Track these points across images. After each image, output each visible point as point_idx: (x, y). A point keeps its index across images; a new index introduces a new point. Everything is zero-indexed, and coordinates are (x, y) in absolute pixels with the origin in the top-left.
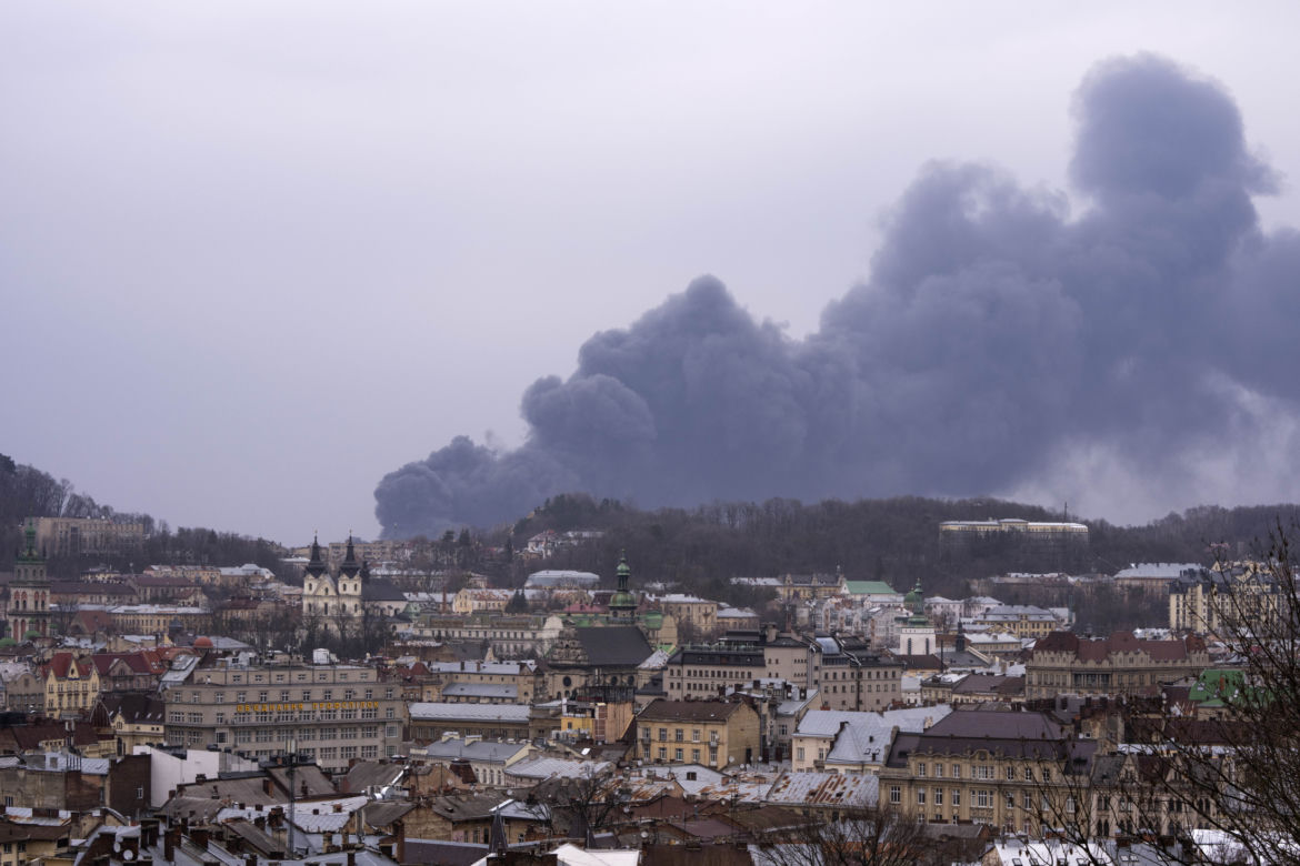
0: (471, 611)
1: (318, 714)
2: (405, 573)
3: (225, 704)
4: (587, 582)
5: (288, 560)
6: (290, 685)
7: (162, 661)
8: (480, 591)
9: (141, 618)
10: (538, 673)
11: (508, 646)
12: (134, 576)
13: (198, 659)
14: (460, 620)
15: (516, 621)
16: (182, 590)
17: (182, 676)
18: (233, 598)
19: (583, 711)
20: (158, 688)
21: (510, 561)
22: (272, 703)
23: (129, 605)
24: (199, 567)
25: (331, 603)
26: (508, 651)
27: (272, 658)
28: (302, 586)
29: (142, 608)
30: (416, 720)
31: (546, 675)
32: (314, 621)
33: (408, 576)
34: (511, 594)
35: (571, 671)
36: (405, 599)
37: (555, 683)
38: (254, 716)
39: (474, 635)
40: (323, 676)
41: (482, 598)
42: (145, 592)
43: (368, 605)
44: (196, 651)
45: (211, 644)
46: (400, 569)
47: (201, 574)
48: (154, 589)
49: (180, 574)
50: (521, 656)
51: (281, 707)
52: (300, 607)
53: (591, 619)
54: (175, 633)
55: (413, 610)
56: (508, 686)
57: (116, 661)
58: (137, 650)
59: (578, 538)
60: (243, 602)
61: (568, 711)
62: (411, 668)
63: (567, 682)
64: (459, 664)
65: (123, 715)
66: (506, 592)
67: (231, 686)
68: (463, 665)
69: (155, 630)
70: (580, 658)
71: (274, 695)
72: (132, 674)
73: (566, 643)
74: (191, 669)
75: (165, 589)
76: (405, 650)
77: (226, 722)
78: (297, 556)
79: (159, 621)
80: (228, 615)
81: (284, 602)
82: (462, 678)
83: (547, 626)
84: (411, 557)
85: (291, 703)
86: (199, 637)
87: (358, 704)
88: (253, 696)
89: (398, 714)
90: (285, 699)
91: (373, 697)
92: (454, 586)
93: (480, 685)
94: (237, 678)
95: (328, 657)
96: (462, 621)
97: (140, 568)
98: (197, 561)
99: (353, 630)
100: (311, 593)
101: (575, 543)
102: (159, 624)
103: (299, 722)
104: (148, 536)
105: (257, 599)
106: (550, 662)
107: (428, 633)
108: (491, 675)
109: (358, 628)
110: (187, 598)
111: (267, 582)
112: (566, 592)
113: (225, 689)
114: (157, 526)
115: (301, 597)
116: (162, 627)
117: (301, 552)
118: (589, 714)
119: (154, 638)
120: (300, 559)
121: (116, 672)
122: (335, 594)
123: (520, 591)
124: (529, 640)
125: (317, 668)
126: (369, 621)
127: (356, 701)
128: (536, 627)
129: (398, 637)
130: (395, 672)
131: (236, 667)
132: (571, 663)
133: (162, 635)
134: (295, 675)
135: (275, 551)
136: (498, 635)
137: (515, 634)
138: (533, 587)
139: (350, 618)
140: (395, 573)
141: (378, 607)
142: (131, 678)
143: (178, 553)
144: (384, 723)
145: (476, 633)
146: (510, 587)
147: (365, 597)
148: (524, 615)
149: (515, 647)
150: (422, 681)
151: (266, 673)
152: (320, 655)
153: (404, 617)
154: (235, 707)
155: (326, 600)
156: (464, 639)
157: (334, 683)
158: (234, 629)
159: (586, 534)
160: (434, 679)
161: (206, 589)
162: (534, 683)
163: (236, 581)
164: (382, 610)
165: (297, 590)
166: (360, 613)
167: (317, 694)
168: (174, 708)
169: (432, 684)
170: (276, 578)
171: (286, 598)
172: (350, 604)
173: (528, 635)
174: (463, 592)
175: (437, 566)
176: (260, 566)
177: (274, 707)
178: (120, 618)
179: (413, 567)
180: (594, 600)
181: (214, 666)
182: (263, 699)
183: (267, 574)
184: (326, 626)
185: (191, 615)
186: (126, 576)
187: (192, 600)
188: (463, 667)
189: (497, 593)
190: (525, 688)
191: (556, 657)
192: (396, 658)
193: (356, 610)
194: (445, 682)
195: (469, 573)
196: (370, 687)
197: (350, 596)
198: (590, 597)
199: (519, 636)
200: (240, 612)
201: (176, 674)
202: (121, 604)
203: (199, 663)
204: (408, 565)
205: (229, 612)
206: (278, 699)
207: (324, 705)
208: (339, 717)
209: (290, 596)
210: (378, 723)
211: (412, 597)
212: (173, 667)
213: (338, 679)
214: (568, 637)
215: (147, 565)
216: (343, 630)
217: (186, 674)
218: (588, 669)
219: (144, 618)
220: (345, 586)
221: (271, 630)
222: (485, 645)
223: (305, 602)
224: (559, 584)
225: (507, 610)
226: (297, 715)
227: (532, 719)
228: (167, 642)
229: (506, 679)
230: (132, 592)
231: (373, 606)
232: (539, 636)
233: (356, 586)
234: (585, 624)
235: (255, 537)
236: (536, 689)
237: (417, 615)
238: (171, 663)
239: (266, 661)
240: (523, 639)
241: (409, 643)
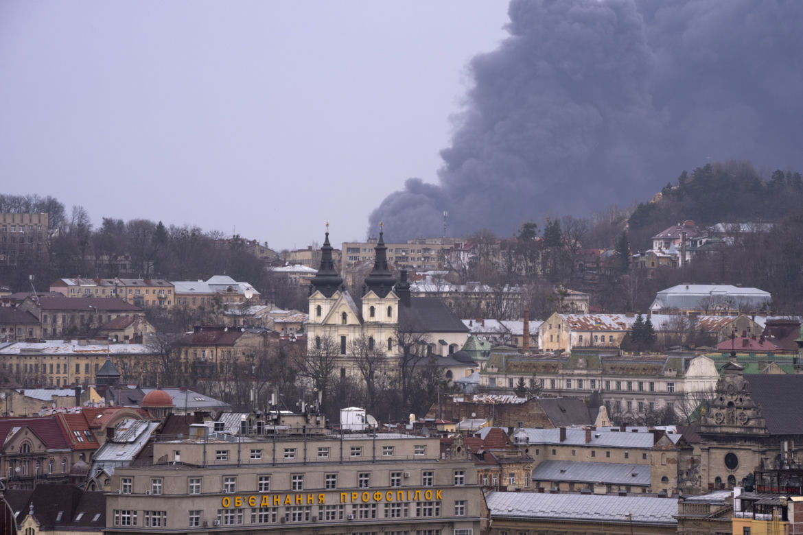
0: (568, 350)
1: (349, 510)
2: (463, 288)
3: (203, 496)
4: (754, 303)
5: (279, 269)
6: (305, 464)
7: (91, 429)
8: (581, 317)
9: (48, 362)
10: (684, 446)
11: (629, 404)
12: (35, 296)
13: (155, 426)
14: (554, 363)
15: (643, 364)
16: (114, 316)
17: (129, 453)
18: (197, 329)
19: (768, 509)
20: (89, 472)
21: (625, 269)
22: (277, 493)
23: (28, 341)
24: (140, 281)
25: (352, 336)
26: (629, 411)
27: (276, 422)
28: (306, 311)
29: (50, 346)
30: (498, 519)
31: (697, 450)
32: (326, 363)
33: (466, 293)
34: (630, 321)
35: (738, 444)
36: (466, 331)
37: (712, 463)
38: (248, 514)
39: (574, 385)
40: (356, 450)
41: (584, 328)
42: (54, 321)
43: (408, 339)
44: (147, 412)
45: (169, 401)
46: (453, 283)
47: (143, 291)
48: (68, 316)
49: (109, 292)
50: (651, 419)
51: (291, 500)
52: (303, 342)
53: (761, 363)
54: (106, 384)
55: (478, 347)
56: (635, 466)
57: (16, 430)
58: (50, 412)
59: (734, 233)
60: (213, 336)
61: (743, 510)
62: (483, 437)
63: (731, 462)
64: (558, 431)
65: (35, 516)
66: (622, 318)
67: (213, 467)
68: (563, 432)
69: (71, 380)
70: (751, 423)
71: (280, 481)
72: (43, 449)
73: (728, 399)
74: (144, 441)
75: (87, 316)
76: (469, 409)
77: (205, 524)
78: (293, 263)
79: (78, 366)
80: (188, 355)
81: (276, 335)
82: (562, 454)
83: (691, 372)
84: (470, 264)
85: (307, 492)
86: (147, 391)
87: (411, 494)
88: (247, 482)
89: (473, 511)
90: (297, 486)
91: (434, 482)
92: (541, 309)
93: (591, 464)
94: (222, 454)
95: (364, 420)
96: (556, 363)
97: (44, 284)
98: (136, 272)
99: (386, 377)
100: (321, 320)
101: (730, 241)
102: (77, 370)
103: (320, 523)
104: (56, 233)
105: (235, 330)
106: (703, 429)
107: (502, 382)
108: (608, 449)
109: (392, 374)
110: (122, 330)
111: (249, 303)
112: (718, 319)
113: (203, 472)
114: (68, 214)
115: (303, 327)
116: (82, 375)
117: (299, 257)
118: (778, 514)
119: (72, 393)
120: (298, 268)
121: (17, 447)
122: (356, 322)
123: (644, 317)
124: (662, 394)
125: (346, 437)
126: (411, 363)
127: (407, 489)
128: (674, 373)
129: (458, 388)
130: (459, 443)
131: (221, 437)
132: (737, 431)
133: (86, 388)
134: (313, 448)
135: (259, 255)
136: (613, 386)
137: (641, 384)
138: (664, 311)
139: (381, 358)
140: (446, 288)
141: (423, 343)
142: (41, 458)
143: (106, 258)
144: (452, 524)
145: (581, 383)
146: (627, 311)
147: (404, 327)
148: (653, 355)
149: (641, 405)
150: (501, 458)
151: (268, 446)
152: (352, 417)
153: (464, 358)
154: (219, 500)
155: (343, 332)
156: (560, 391)
157: (374, 461)
158: (197, 377)
159: (745, 228)
160: (521, 454)
161: (152, 315)
162: (678, 463)
163: (199, 303)
164: (430, 347)
165: (297, 316)
166: (395, 351)
167: (347, 479)
168: (122, 504)
169: (518, 462)
170: (261, 297)
171: (278, 329)
172: (381, 338)
173: (661, 386)
174: (555, 318)
175: (510, 277)
176: (237, 279)
177: (280, 499)
178: (14, 361)
179: (473, 278)
180: (766, 332)
181: (187, 436)
182: (263, 487)
183: (248, 291)
184: (343, 371)
185: (129, 356)
186: (20, 296)
187: (130, 332)
188: (563, 436)
189: (606, 319)
190: (662, 471)
191: (713, 421)
192: (457, 421)
193: (390, 348)
194: (538, 459)
195: (562, 288)
196: (429, 467)
197: (380, 325)
198: (757, 326)
199: (646, 387)
200: (207, 352)
201: (119, 450)
202: (14, 339)
203: (157, 431)
204: (466, 276)
205: (191, 351)
206: (287, 487)
207: (358, 495)
208: (381, 515)
209: (284, 324)
210: (443, 524)
211: (475, 326)
212: (115, 439)
213: (379, 454)
214: (732, 390)
215: (56, 279)
216: (370, 377)
217: (136, 449)
218: (769, 441)
219: (54, 362)
220: (372, 309)
221: (257, 377)
222: (594, 402)
223: (311, 335)
224: (706, 305)
225: (625, 345)
226: (315, 512)
227: (682, 520)
228: (95, 398)
229: (631, 454)
230: (34, 321)
231: (416, 341)
232: (678, 387)
233: (389, 309)
234: (753, 369)
235: (228, 234)
236: (680, 473)
237: (485, 354)
238: (111, 432)
239: (268, 427)
240: (652, 392)
241: (475, 398)
